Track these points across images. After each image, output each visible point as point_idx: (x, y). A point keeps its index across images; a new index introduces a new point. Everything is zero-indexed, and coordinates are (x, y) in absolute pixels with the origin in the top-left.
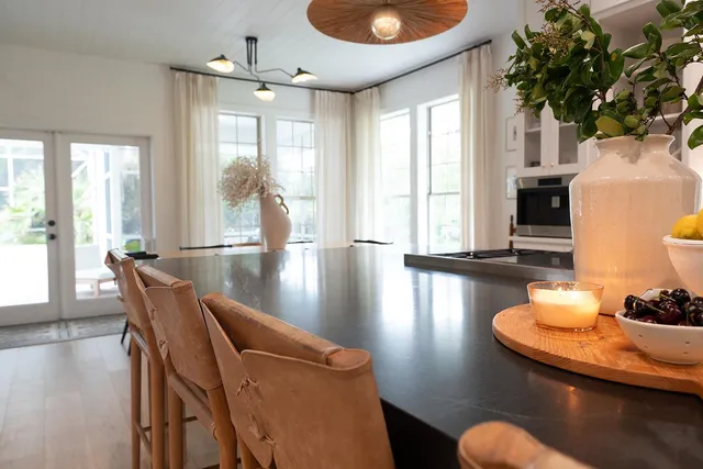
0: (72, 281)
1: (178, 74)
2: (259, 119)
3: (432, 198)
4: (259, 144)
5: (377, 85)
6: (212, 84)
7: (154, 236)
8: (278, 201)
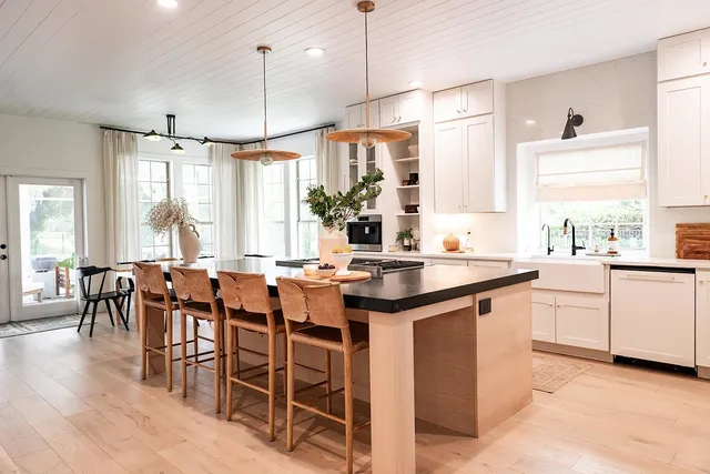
0: (20, 294)
1: (106, 132)
2: (168, 164)
3: (301, 224)
4: (168, 182)
5: (259, 141)
6: (134, 139)
7: (87, 255)
8: (192, 228)
